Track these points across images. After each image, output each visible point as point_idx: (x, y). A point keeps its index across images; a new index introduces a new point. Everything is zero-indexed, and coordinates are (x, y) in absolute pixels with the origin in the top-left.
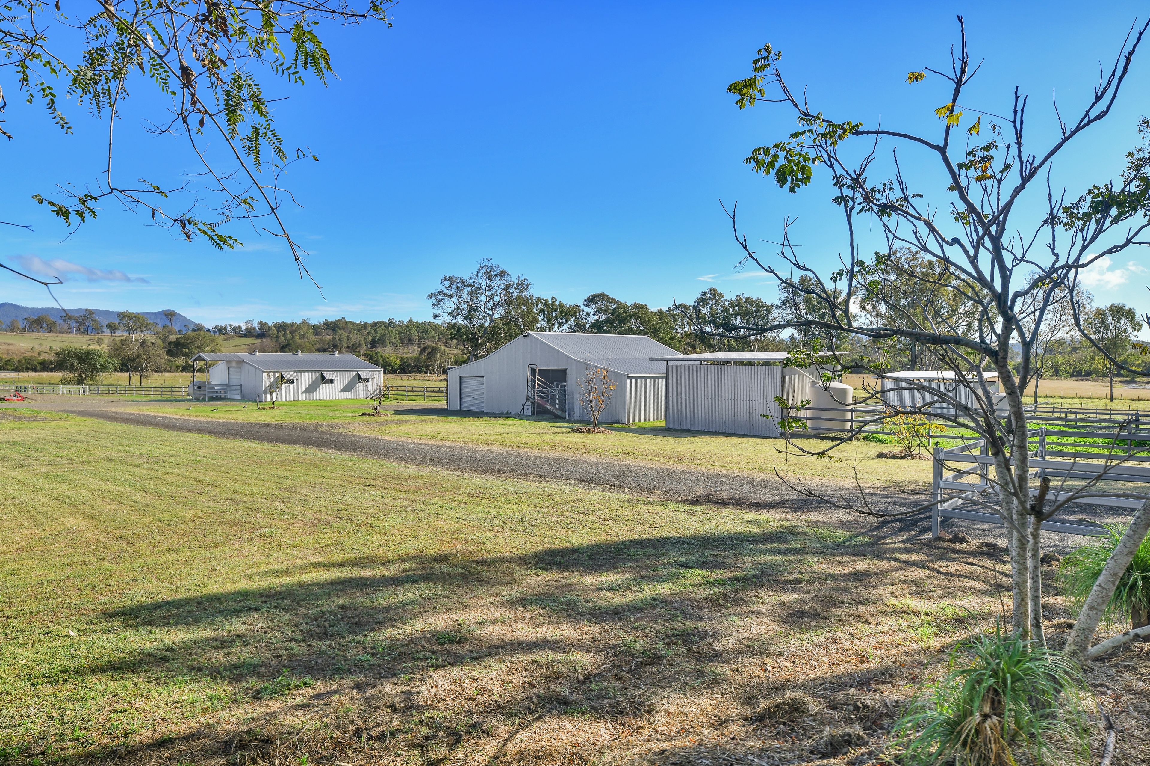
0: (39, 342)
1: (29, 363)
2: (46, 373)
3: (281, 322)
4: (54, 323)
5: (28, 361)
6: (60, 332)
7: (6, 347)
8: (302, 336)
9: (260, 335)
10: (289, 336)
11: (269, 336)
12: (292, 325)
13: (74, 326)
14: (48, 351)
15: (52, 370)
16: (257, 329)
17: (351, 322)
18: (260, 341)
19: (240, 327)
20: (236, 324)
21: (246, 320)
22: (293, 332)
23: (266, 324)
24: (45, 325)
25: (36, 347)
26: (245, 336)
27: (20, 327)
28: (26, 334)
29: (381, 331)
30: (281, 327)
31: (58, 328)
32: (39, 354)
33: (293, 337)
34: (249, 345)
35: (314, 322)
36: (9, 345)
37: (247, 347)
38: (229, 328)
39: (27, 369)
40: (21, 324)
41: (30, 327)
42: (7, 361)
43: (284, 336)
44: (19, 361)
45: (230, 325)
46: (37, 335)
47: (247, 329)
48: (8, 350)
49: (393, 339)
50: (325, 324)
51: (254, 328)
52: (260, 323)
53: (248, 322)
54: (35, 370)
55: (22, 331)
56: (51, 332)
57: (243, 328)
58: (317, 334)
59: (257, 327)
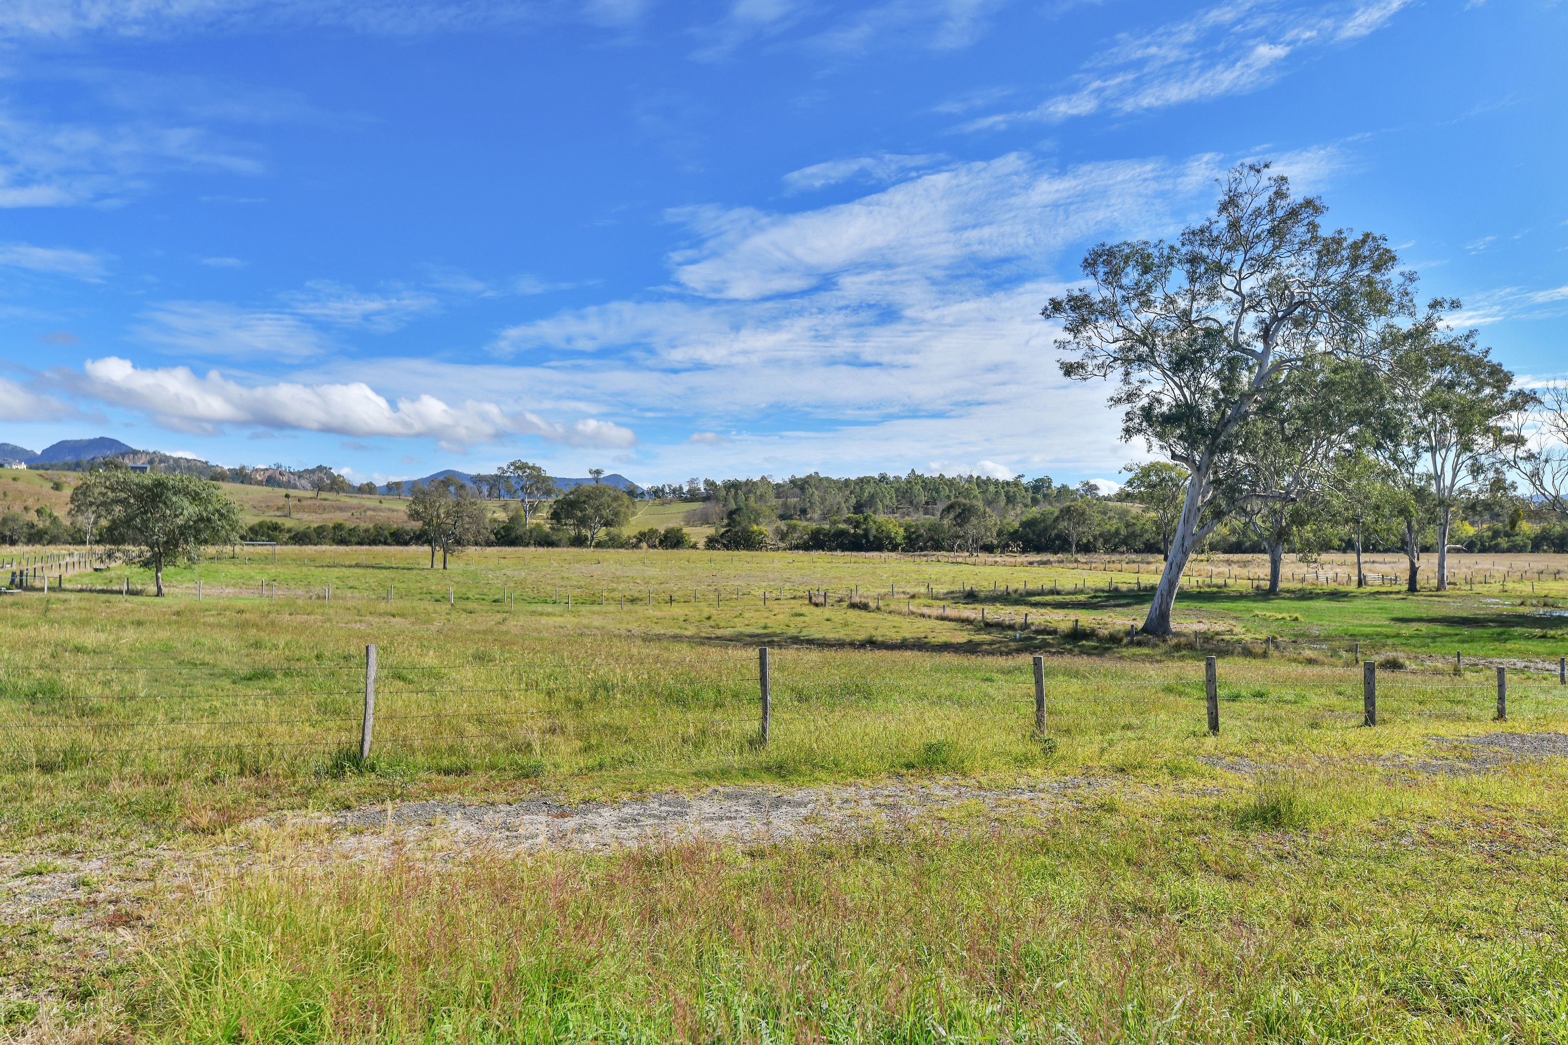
3: (732, 479)
8: (759, 498)
9: (706, 499)
10: (742, 497)
11: (717, 498)
12: (747, 483)
13: (485, 489)
16: (703, 490)
17: (827, 479)
18: (705, 505)
19: (681, 488)
20: (676, 484)
21: (689, 478)
22: (746, 493)
23: (714, 483)
26: (686, 500)
29: (869, 490)
30: (733, 486)
33: (746, 500)
35: (777, 479)
36: (393, 511)
38: (667, 490)
43: (735, 498)
45: (669, 486)
47: (689, 491)
48: (388, 518)
49: (887, 502)
50: (791, 482)
51: (699, 489)
52: (707, 481)
53: (692, 481)
57: (686, 489)
58: (778, 496)
59: (702, 487)
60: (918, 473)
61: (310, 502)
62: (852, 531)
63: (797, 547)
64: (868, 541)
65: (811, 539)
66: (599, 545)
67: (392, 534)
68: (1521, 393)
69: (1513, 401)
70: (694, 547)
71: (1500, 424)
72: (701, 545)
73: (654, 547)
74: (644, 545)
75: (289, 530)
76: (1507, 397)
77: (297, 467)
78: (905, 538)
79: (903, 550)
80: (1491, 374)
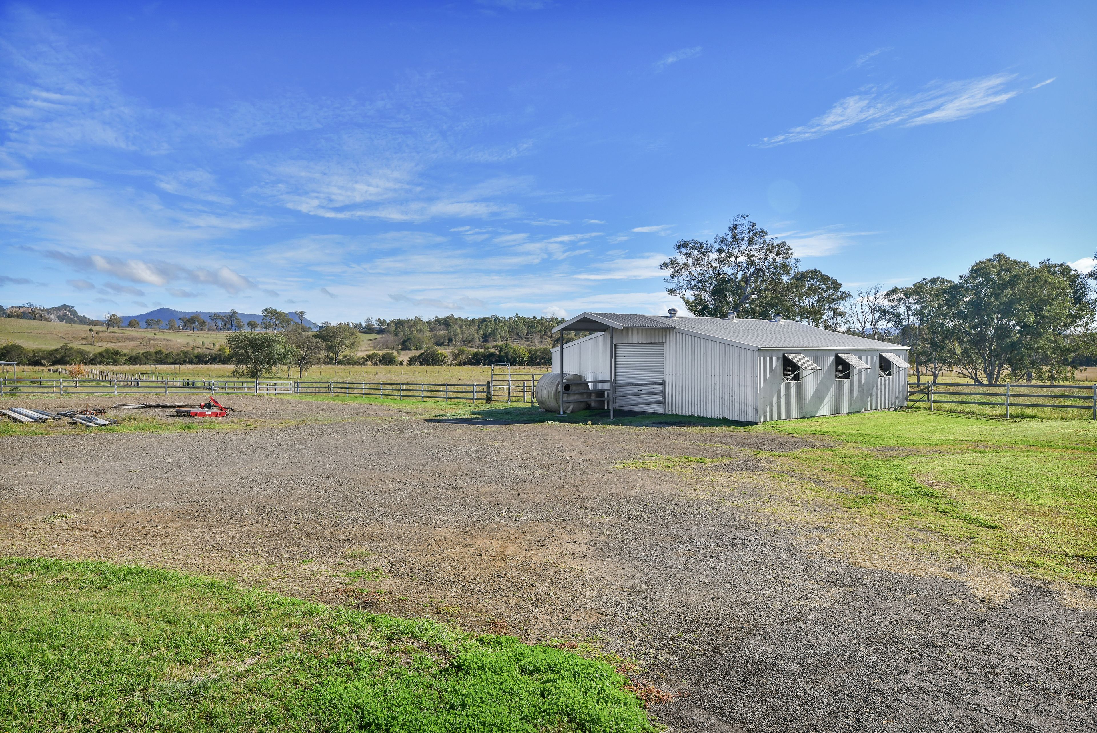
0: (192, 338)
1: (186, 357)
2: (201, 365)
3: (397, 318)
4: (204, 322)
5: (186, 354)
6: (209, 330)
7: (165, 342)
8: (420, 331)
9: (380, 331)
10: (408, 331)
11: (389, 331)
12: (409, 321)
13: (220, 323)
14: (201, 346)
15: (206, 363)
16: (376, 325)
17: (460, 318)
18: (380, 336)
19: (360, 324)
20: (357, 322)
21: (366, 318)
22: (410, 327)
23: (384, 321)
24: (197, 324)
25: (191, 342)
26: (365, 332)
27: (177, 326)
28: (183, 332)
29: (491, 326)
30: (399, 323)
31: (207, 327)
32: (193, 348)
33: (411, 332)
34: (371, 340)
35: (425, 318)
36: (168, 340)
37: (370, 342)
38: (351, 325)
39: (184, 362)
40: (177, 323)
41: (184, 326)
42: (167, 354)
43: (403, 331)
44: (178, 355)
45: (352, 323)
46: (190, 332)
47: (366, 326)
48: (167, 345)
49: (503, 334)
50: (435, 320)
51: (373, 325)
52: (379, 320)
53: (368, 320)
54: (191, 362)
55: (179, 329)
56: (202, 329)
57: (364, 325)
58: (431, 330)
59: (374, 322)
60: (520, 315)
61: (105, 334)
62: (498, 353)
63: (465, 363)
64: (507, 358)
65: (473, 358)
66: (340, 363)
67: (196, 357)
68: (844, 292)
69: (841, 296)
70: (401, 364)
71: (836, 306)
72: (405, 363)
73: (376, 364)
74: (369, 363)
75: (125, 355)
76: (839, 294)
77: (48, 306)
78: (529, 357)
79: (527, 365)
80: (832, 283)
